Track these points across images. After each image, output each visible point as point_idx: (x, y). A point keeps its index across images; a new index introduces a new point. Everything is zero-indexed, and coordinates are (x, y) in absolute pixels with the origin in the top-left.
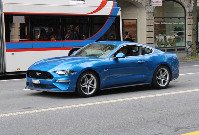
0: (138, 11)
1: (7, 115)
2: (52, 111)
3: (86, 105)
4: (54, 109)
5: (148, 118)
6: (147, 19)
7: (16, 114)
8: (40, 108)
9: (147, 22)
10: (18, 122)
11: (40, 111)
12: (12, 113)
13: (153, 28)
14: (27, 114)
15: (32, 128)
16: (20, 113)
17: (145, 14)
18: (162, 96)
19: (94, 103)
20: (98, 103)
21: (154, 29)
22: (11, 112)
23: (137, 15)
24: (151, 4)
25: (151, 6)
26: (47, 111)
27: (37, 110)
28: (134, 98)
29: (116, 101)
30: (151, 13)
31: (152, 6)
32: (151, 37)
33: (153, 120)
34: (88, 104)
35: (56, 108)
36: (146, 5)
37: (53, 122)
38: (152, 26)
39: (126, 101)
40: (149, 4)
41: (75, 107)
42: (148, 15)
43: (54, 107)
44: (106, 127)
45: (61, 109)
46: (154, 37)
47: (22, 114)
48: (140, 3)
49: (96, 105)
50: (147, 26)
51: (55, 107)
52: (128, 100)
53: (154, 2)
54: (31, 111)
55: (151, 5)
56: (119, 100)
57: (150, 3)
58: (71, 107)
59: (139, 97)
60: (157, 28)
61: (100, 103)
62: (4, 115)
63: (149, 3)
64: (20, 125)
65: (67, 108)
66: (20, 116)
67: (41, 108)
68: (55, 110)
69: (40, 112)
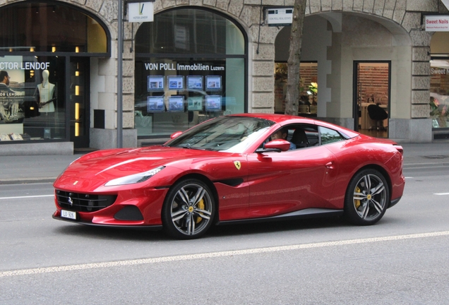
0: (393, 42)
1: (66, 268)
2: (168, 262)
3: (245, 252)
4: (174, 258)
5: (380, 286)
6: (414, 61)
7: (87, 267)
8: (143, 256)
9: (413, 68)
10: (90, 284)
11: (141, 263)
12: (79, 264)
13: (425, 83)
14: (111, 269)
15: (117, 298)
16: (96, 265)
17: (409, 48)
18: (423, 238)
19: (265, 250)
20: (274, 249)
21: (429, 84)
22: (78, 262)
23: (392, 51)
24: (423, 26)
25: (422, 32)
26: (156, 264)
27: (135, 259)
28: (359, 241)
29: (315, 245)
30: (423, 47)
31: (427, 30)
32: (422, 102)
33: (390, 290)
34: (251, 250)
35: (178, 257)
36: (412, 29)
37: (166, 287)
38: (424, 78)
39: (338, 247)
40: (419, 27)
41: (221, 257)
42: (416, 52)
43: (173, 256)
44: (280, 301)
45: (187, 260)
46: (429, 102)
47: (100, 268)
48: (399, 24)
49: (269, 253)
50: (413, 77)
51: (175, 255)
52: (343, 245)
53: (430, 22)
54: (121, 262)
55: (424, 30)
56: (322, 244)
57: (422, 23)
58: (210, 255)
59: (369, 240)
60: (439, 82)
61: (279, 250)
62: (60, 268)
63: (419, 23)
64: (92, 291)
65: (202, 259)
66: (95, 271)
67: (145, 256)
68: (173, 262)
69: (140, 265)
